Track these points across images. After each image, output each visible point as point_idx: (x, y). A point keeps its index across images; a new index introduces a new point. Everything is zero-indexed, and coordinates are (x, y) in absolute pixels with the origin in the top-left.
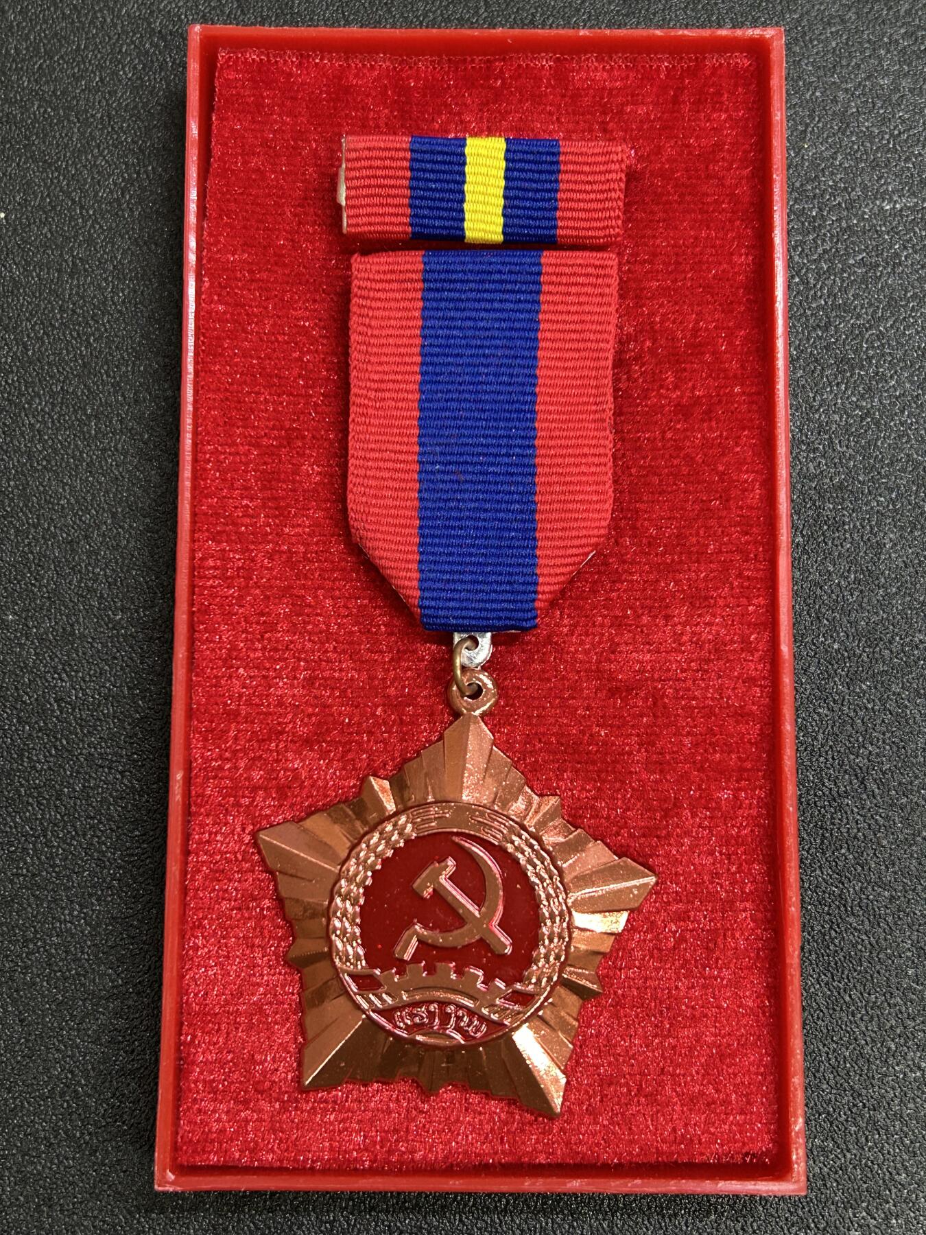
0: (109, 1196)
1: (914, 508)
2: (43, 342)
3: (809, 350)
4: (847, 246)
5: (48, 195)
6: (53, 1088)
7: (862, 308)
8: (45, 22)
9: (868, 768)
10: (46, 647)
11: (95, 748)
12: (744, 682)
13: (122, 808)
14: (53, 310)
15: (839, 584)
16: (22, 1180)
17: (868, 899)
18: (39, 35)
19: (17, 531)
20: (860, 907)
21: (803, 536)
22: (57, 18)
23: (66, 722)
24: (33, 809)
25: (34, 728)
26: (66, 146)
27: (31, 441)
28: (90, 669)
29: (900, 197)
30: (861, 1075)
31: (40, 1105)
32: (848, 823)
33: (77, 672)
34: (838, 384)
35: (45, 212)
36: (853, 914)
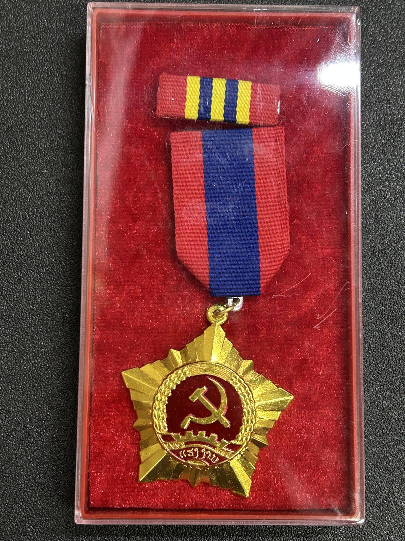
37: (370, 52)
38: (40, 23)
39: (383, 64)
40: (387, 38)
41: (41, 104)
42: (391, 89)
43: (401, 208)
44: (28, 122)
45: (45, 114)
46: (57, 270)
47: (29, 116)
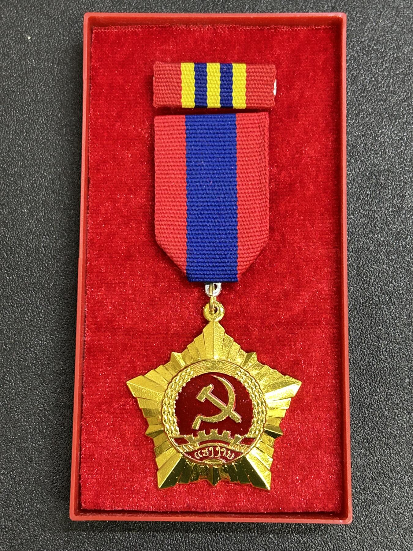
37: (360, 101)
38: (28, 62)
39: (372, 114)
40: (378, 87)
41: (25, 143)
42: (379, 139)
43: (384, 261)
44: (11, 161)
45: (29, 153)
46: (32, 310)
47: (13, 155)
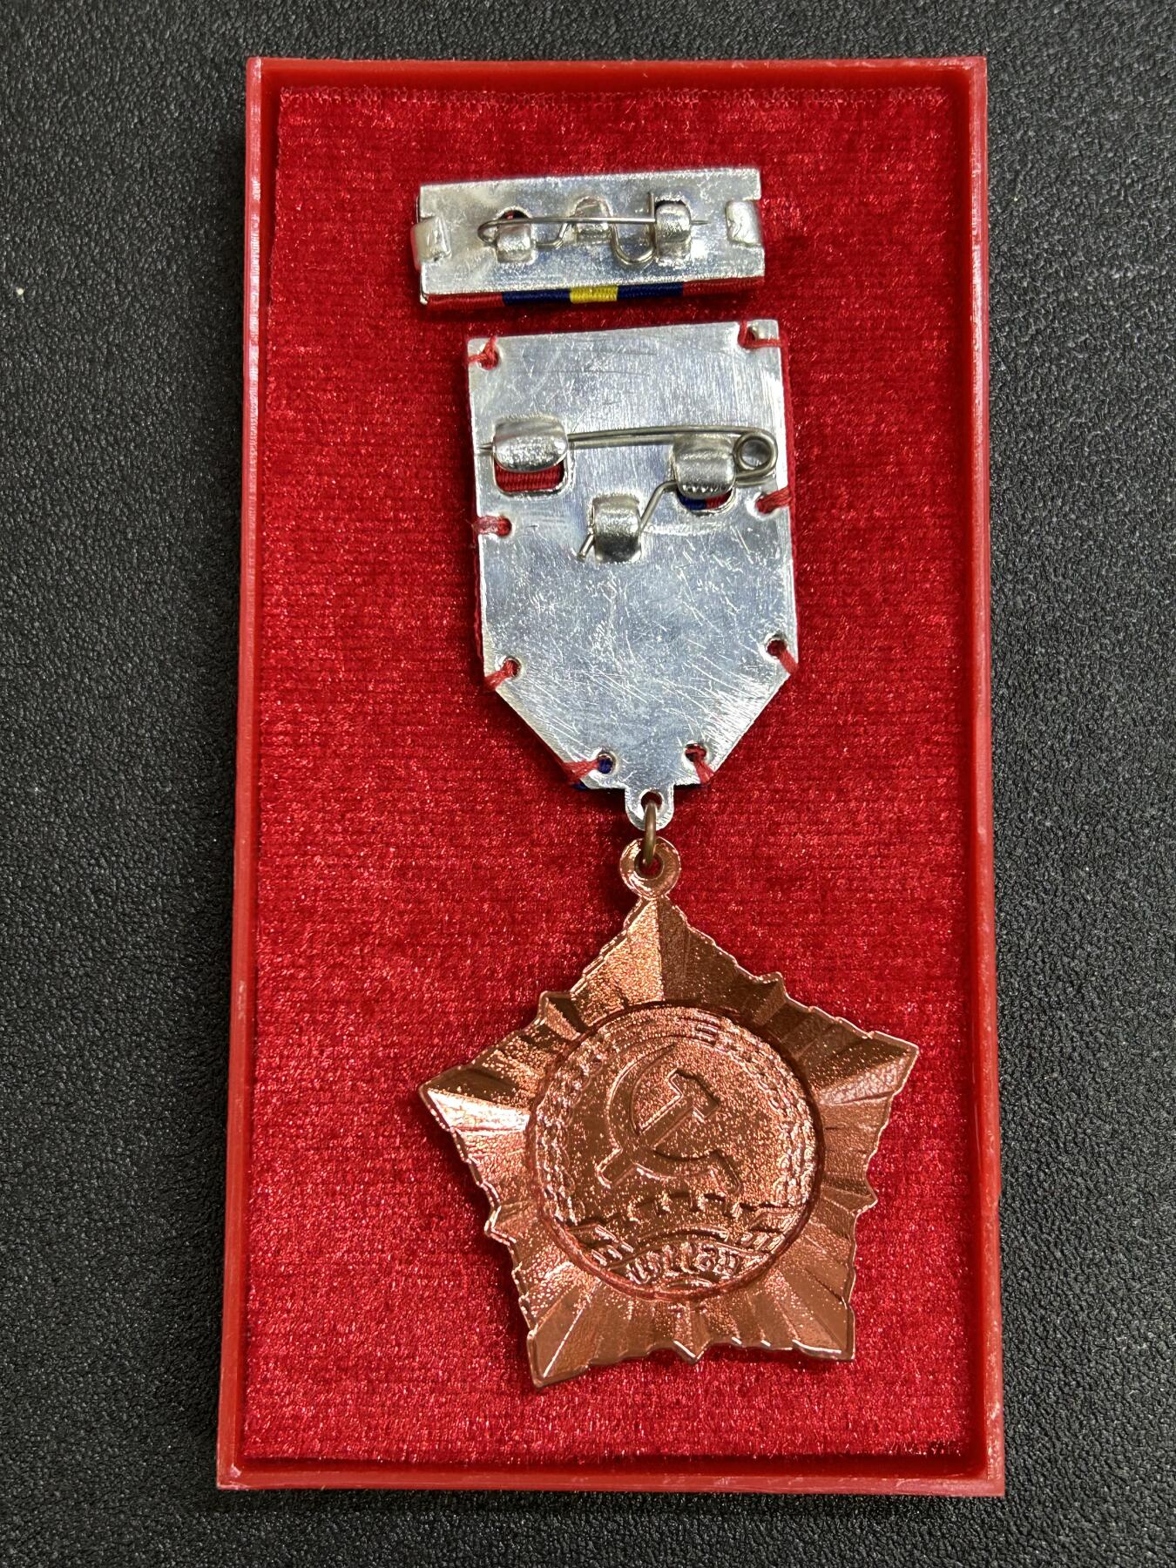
0: (163, 1491)
1: (1146, 653)
2: (72, 450)
3: (1018, 456)
4: (1066, 326)
5: (77, 266)
6: (93, 1362)
7: (1084, 402)
8: (71, 48)
9: (1086, 973)
10: (81, 826)
11: (142, 950)
12: (931, 871)
13: (175, 1022)
14: (84, 410)
15: (1052, 747)
16: (58, 1472)
17: (1085, 1133)
18: (63, 64)
19: (43, 683)
20: (1076, 1143)
21: (1008, 687)
22: (86, 43)
23: (106, 918)
24: (67, 1024)
25: (67, 926)
26: (99, 204)
27: (59, 571)
28: (134, 853)
29: (1132, 263)
30: (1074, 1348)
31: (79, 1382)
32: (1061, 1041)
33: (118, 856)
34: (1053, 499)
35: (73, 288)
36: (1066, 1152)
